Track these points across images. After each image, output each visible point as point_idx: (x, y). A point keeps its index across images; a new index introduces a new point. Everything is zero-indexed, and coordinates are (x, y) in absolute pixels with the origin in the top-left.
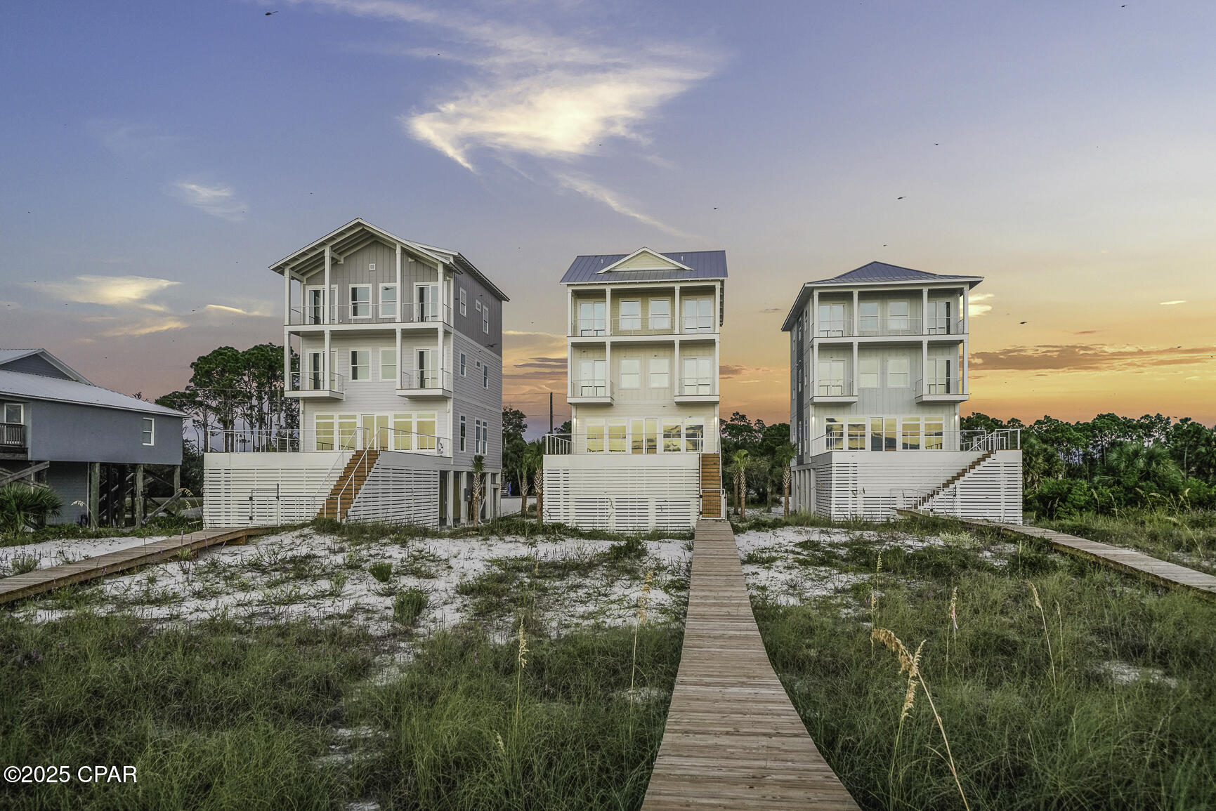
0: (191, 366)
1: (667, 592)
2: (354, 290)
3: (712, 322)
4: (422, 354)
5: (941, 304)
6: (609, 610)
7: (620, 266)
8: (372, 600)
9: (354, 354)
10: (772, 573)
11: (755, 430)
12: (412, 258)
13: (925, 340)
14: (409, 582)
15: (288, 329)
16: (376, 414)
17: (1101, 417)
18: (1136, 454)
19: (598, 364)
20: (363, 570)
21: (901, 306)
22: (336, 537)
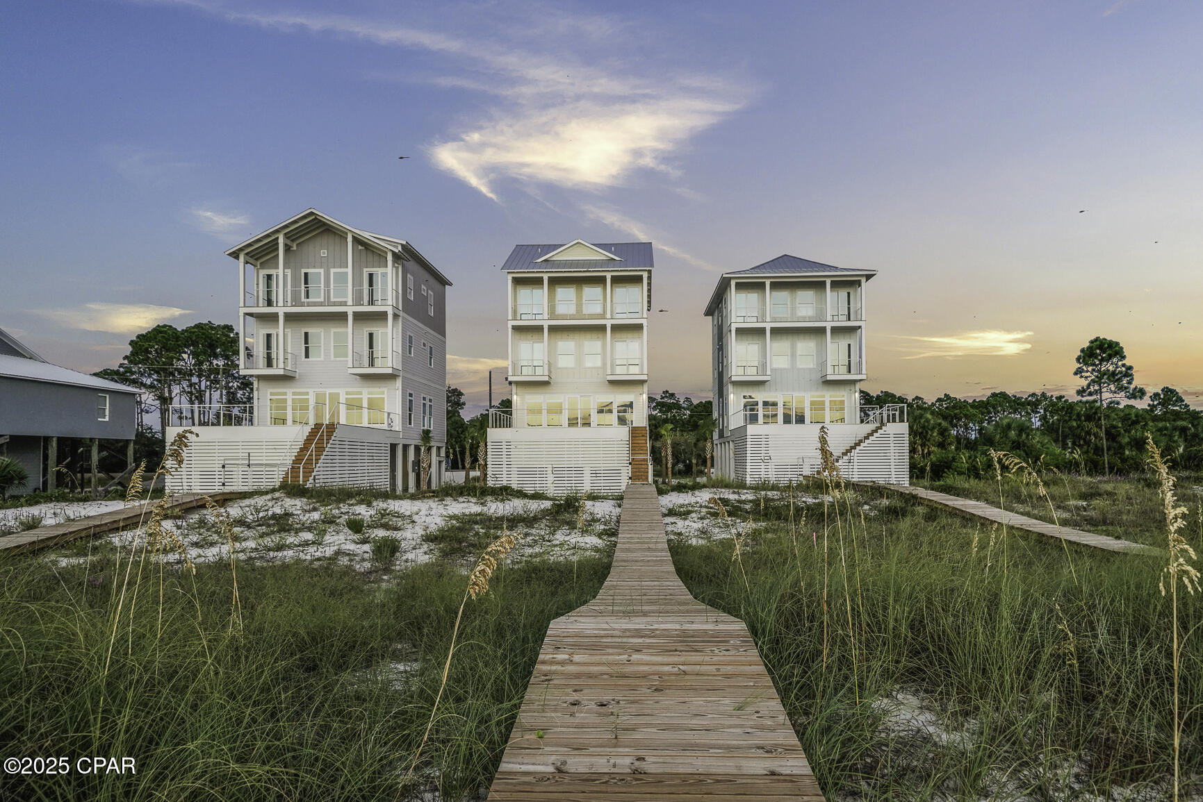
0: (130, 344)
1: (600, 538)
2: (306, 274)
3: (640, 308)
4: (371, 335)
5: (843, 294)
6: (553, 551)
7: (556, 256)
8: (351, 547)
9: (306, 334)
10: (687, 523)
11: (684, 408)
12: (362, 246)
13: (828, 326)
14: (381, 533)
15: (243, 311)
16: (328, 391)
17: (994, 395)
18: (1009, 426)
19: (536, 345)
20: (337, 524)
21: (807, 295)
22: (305, 500)
